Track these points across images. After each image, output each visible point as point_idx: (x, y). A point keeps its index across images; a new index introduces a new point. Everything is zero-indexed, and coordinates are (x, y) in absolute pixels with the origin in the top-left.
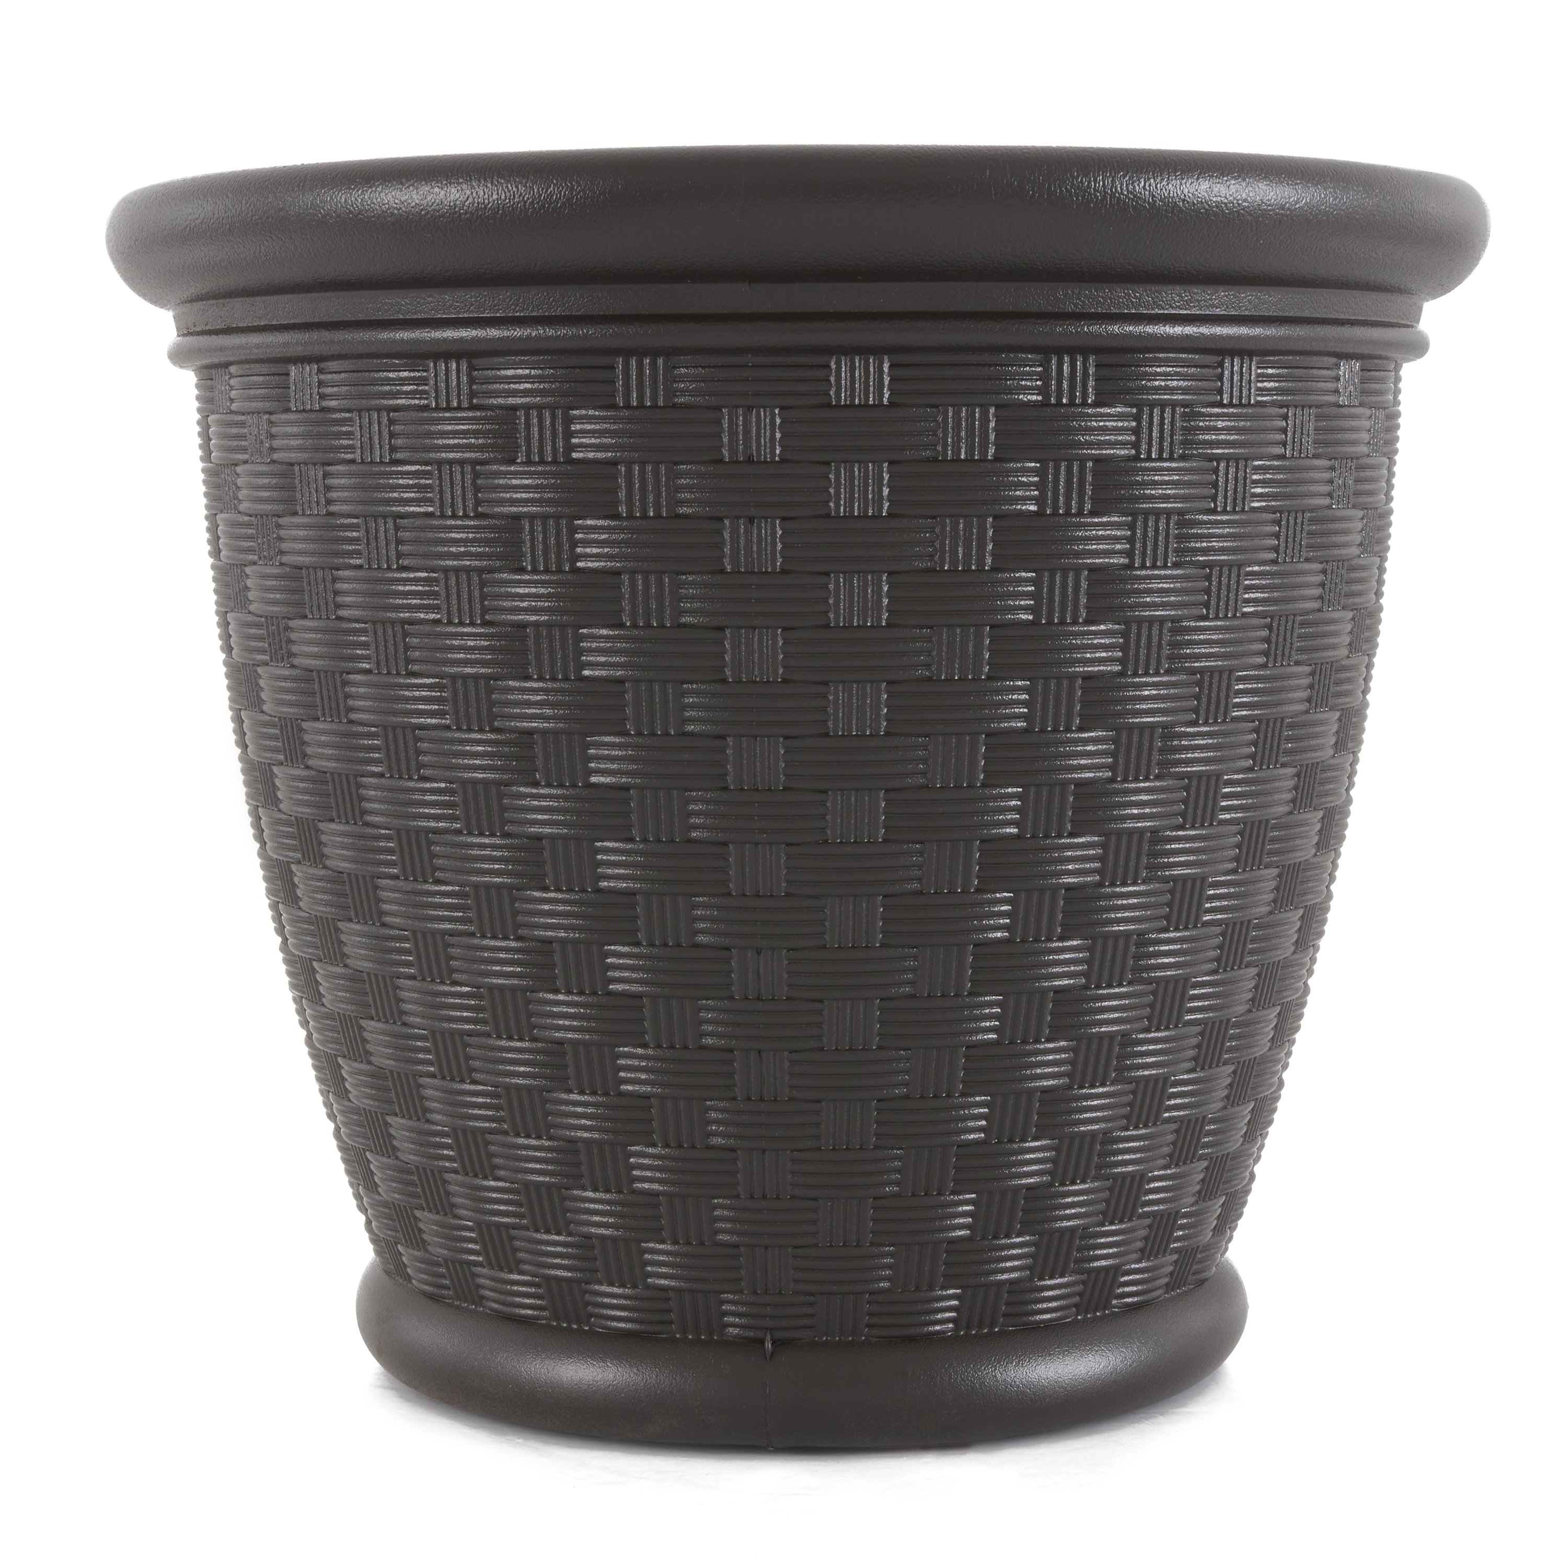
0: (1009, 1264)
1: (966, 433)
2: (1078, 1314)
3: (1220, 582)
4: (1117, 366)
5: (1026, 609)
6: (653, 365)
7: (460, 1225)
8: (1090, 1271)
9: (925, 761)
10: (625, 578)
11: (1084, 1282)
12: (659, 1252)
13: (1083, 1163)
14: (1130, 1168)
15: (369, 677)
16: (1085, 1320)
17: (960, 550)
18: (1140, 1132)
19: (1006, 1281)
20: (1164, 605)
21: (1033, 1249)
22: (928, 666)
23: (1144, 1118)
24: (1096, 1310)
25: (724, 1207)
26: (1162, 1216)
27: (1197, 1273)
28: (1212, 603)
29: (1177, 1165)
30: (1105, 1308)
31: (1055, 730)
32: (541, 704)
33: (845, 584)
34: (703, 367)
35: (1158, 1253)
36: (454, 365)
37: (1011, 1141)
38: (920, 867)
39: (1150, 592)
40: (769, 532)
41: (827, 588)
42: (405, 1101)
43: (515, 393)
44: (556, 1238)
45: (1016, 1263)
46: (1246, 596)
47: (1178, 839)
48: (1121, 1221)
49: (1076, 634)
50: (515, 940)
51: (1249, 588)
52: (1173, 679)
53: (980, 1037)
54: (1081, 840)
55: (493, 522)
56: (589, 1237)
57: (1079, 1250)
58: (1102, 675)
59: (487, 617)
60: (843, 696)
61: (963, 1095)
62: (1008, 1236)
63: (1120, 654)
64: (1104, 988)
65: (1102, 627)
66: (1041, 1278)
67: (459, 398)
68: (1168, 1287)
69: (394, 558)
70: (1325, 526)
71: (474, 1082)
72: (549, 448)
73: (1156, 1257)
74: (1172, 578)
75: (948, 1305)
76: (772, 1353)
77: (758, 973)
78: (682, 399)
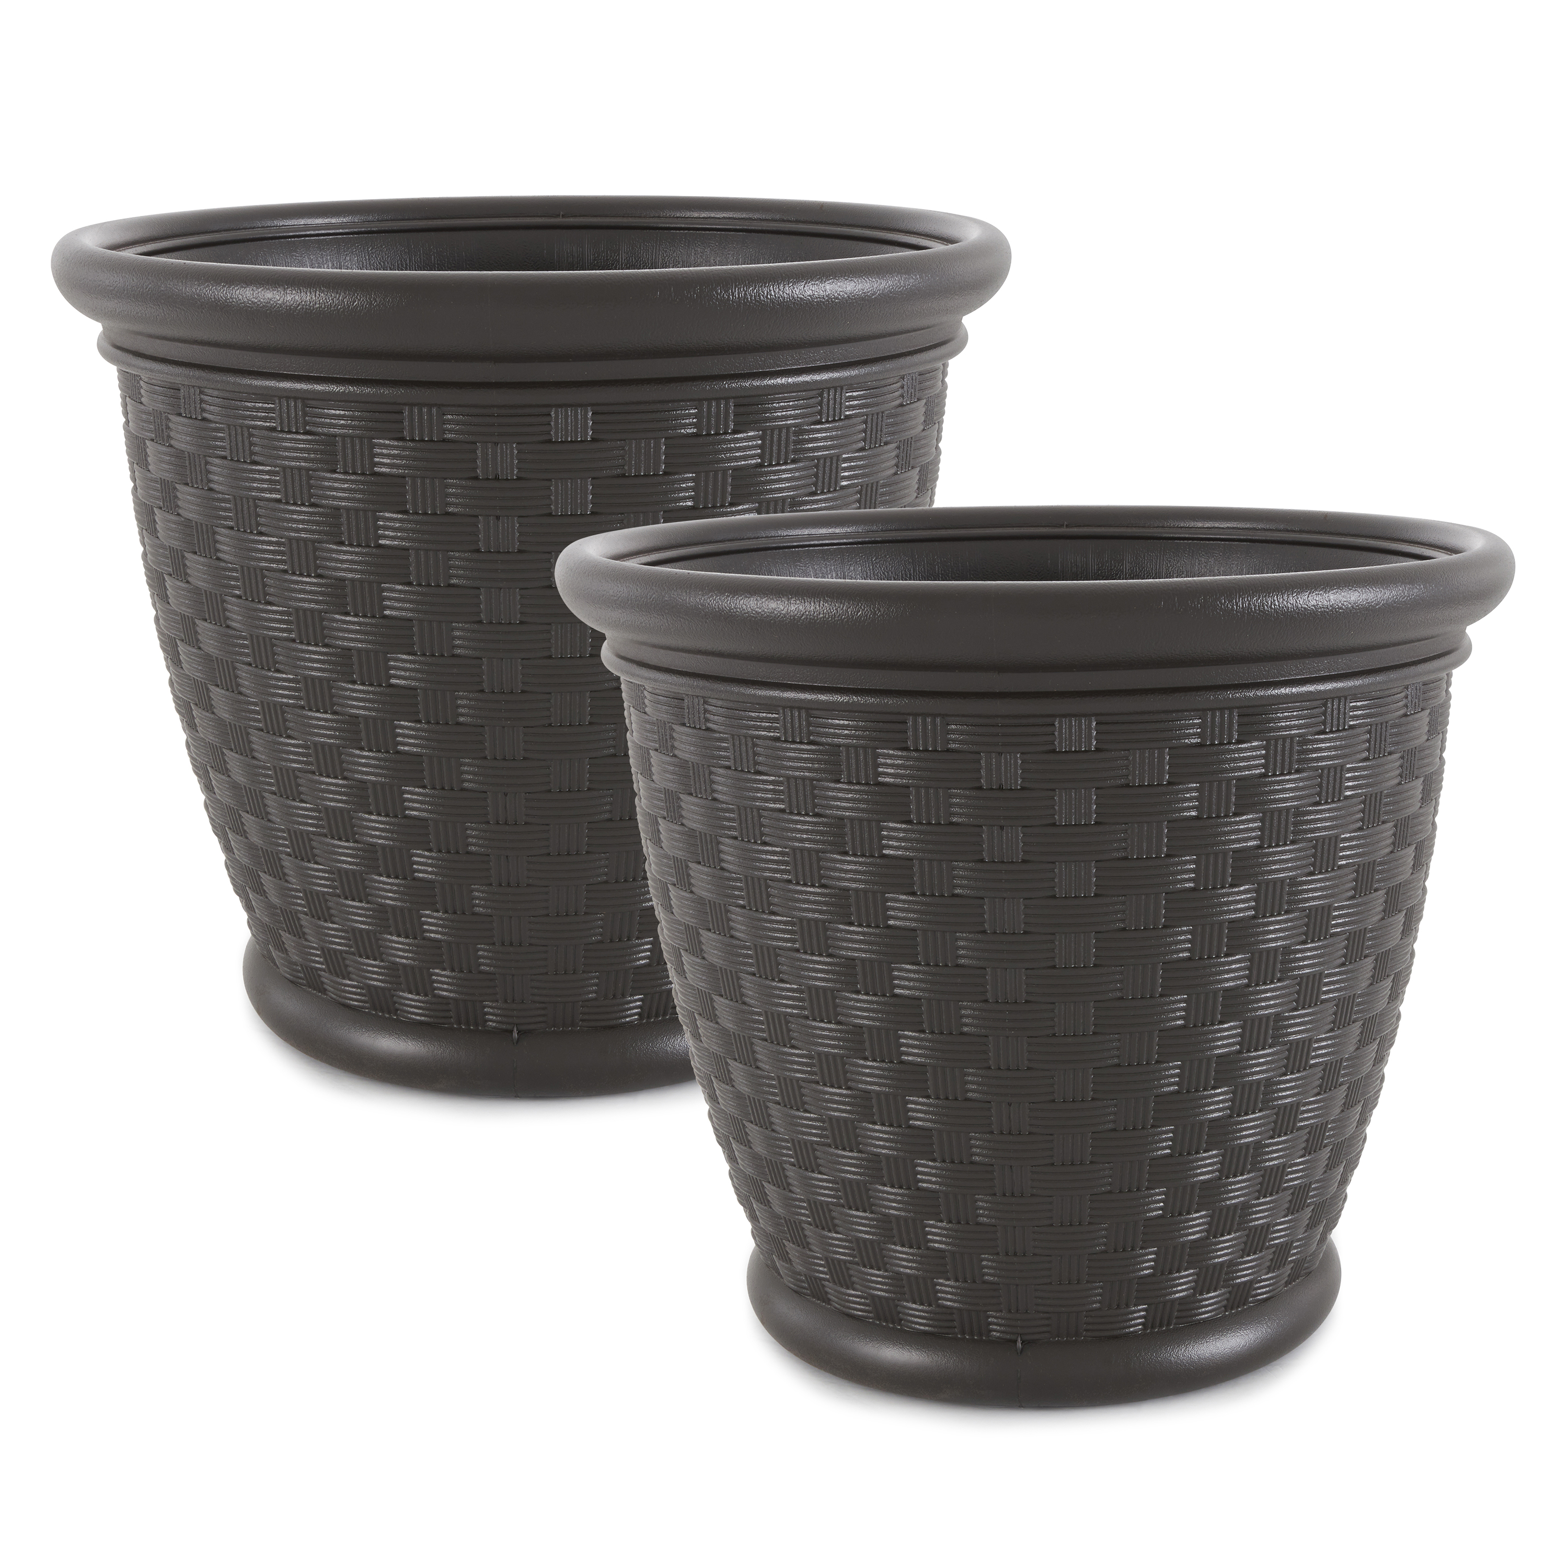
0: (1179, 1288)
1: (1149, 767)
2: (1226, 1311)
3: (1323, 849)
4: (1252, 715)
5: (1189, 880)
6: (934, 724)
7: (813, 1255)
8: (1233, 1286)
9: (1121, 981)
10: (916, 862)
11: (1230, 1292)
12: (946, 1286)
13: (1229, 1223)
14: (1261, 1222)
15: (743, 911)
16: (1231, 1314)
17: (1145, 844)
18: (1268, 1199)
19: (1178, 1298)
20: (1283, 870)
21: (1196, 1277)
22: (1123, 921)
23: (1270, 1190)
24: (1238, 1307)
25: (988, 1260)
26: (1282, 1245)
27: (1307, 1268)
28: (1317, 863)
29: (1292, 1213)
30: (1244, 1304)
31: (1209, 958)
32: (860, 942)
33: (1066, 869)
34: (967, 725)
35: (1279, 1266)
36: (797, 714)
37: (1180, 1214)
38: (1118, 1049)
39: (1275, 862)
40: (1014, 835)
41: (1054, 872)
42: (775, 1176)
43: (838, 736)
44: (878, 1272)
45: (1184, 1287)
46: (1341, 854)
47: (1294, 1017)
48: (1255, 1253)
49: (1223, 895)
50: (846, 1089)
51: (1343, 849)
52: (1290, 916)
53: (1159, 1153)
54: (1226, 1026)
55: (825, 820)
56: (899, 1273)
57: (1226, 1274)
58: (1242, 919)
59: (822, 881)
60: (1065, 942)
61: (1148, 1189)
62: (1179, 1271)
63: (1254, 903)
64: (1243, 1116)
65: (1242, 888)
66: (1201, 1294)
67: (800, 735)
68: (1287, 1283)
69: (758, 836)
70: (1396, 798)
71: (820, 1173)
72: (863, 774)
73: (1278, 1269)
74: (1290, 851)
75: (1138, 1316)
76: (1022, 1349)
77: (1010, 1117)
78: (953, 746)
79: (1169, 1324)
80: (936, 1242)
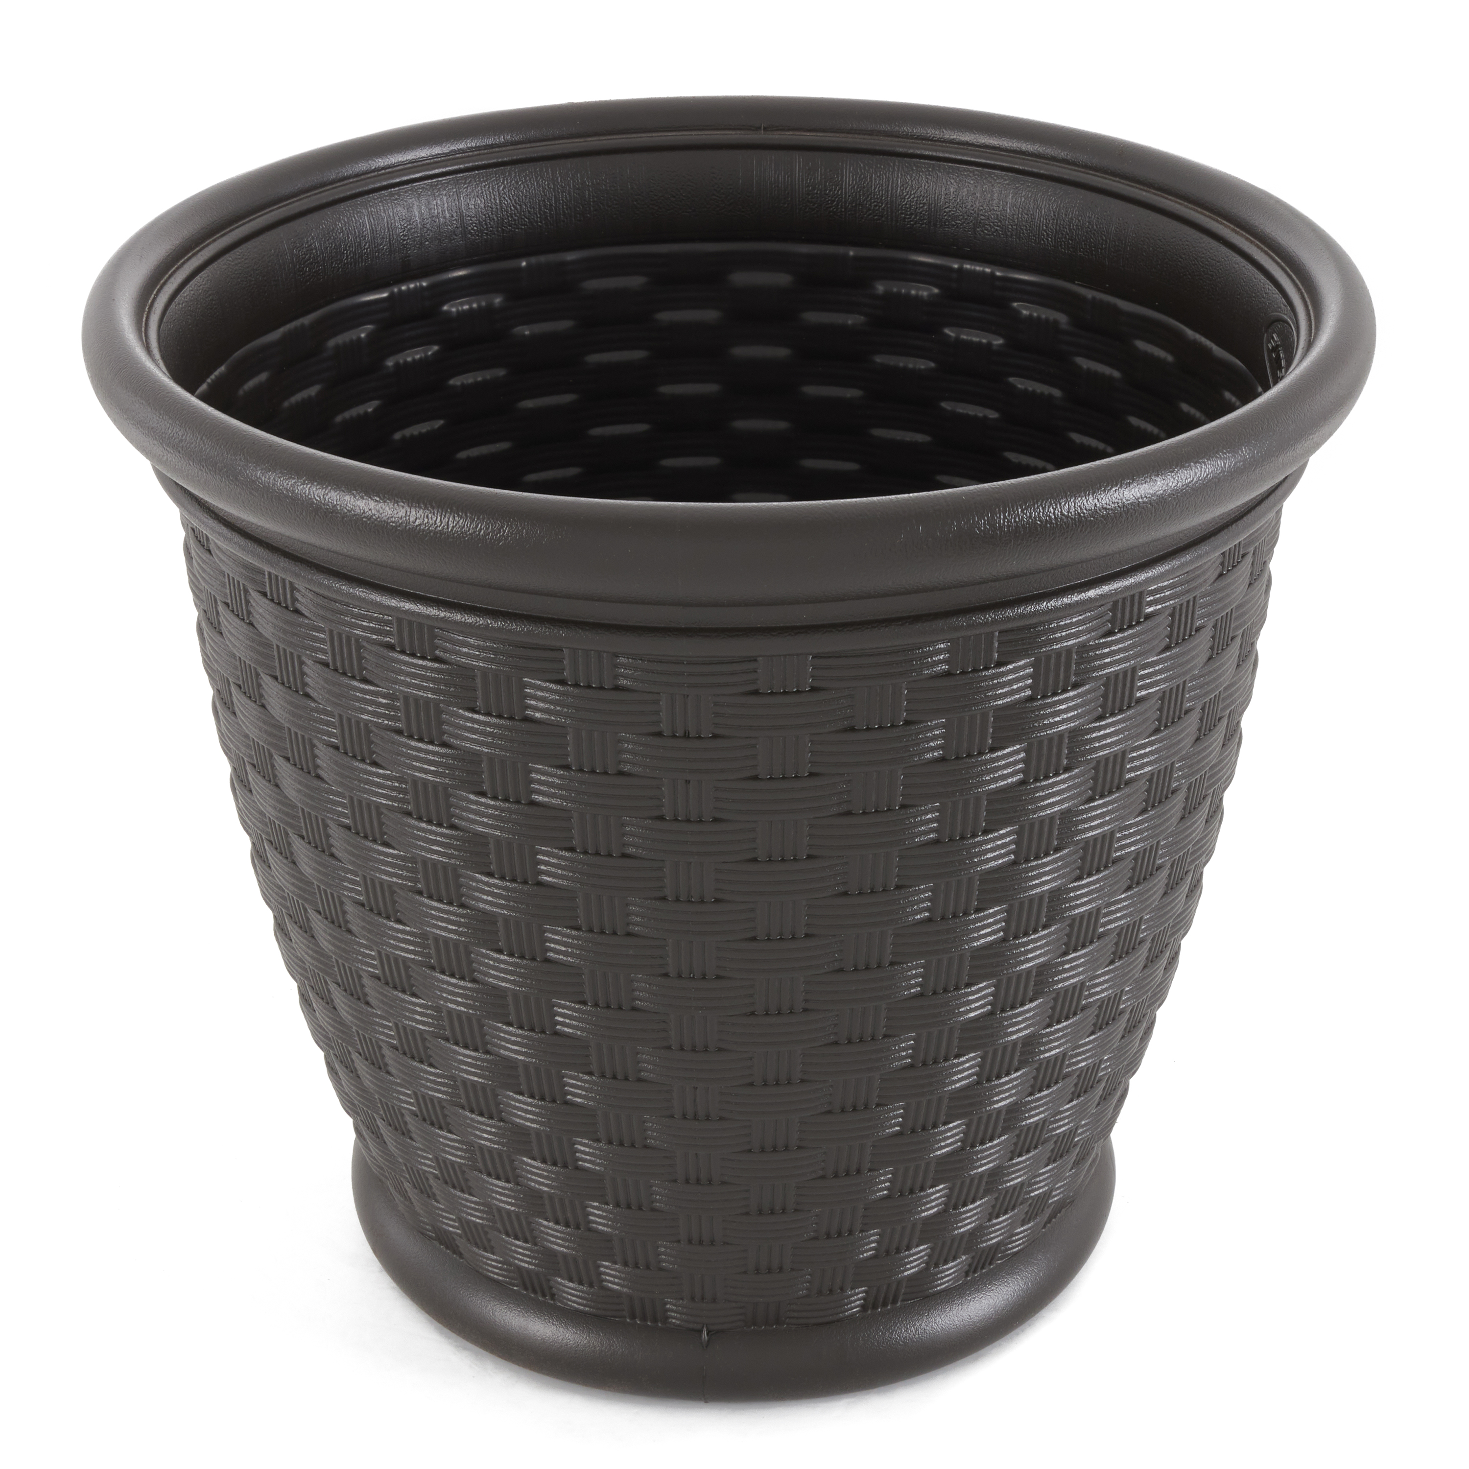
0: (909, 1266)
1: (880, 706)
2: (968, 1276)
3: (1106, 768)
4: (1018, 632)
5: (930, 831)
8: (977, 1250)
9: (840, 952)
10: (575, 814)
11: (973, 1258)
12: (612, 1269)
16: (974, 1277)
17: (873, 796)
19: (906, 1276)
21: (929, 1251)
22: (843, 884)
24: (983, 1268)
25: (666, 1247)
26: (1040, 1196)
30: (991, 1265)
31: (955, 915)
34: (643, 661)
37: (911, 1192)
38: (835, 1026)
39: (1043, 798)
41: (755, 831)
43: (472, 657)
44: (524, 1245)
45: (915, 1264)
46: (1130, 766)
47: (1063, 963)
51: (1133, 760)
53: (886, 1132)
55: (455, 752)
56: (551, 1250)
57: (968, 1242)
58: (998, 866)
61: (870, 1170)
62: (909, 1250)
64: (994, 1081)
65: (999, 833)
66: (936, 1267)
69: (366, 754)
71: (450, 1132)
72: (505, 706)
73: (1035, 1218)
74: (1063, 781)
75: (857, 1297)
76: (708, 1341)
77: (695, 1101)
78: (623, 682)
79: (894, 1302)
80: (600, 1224)
